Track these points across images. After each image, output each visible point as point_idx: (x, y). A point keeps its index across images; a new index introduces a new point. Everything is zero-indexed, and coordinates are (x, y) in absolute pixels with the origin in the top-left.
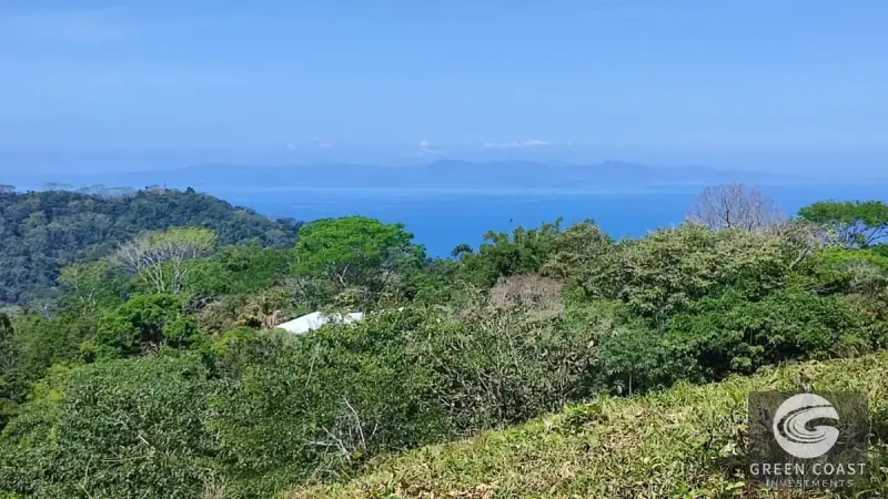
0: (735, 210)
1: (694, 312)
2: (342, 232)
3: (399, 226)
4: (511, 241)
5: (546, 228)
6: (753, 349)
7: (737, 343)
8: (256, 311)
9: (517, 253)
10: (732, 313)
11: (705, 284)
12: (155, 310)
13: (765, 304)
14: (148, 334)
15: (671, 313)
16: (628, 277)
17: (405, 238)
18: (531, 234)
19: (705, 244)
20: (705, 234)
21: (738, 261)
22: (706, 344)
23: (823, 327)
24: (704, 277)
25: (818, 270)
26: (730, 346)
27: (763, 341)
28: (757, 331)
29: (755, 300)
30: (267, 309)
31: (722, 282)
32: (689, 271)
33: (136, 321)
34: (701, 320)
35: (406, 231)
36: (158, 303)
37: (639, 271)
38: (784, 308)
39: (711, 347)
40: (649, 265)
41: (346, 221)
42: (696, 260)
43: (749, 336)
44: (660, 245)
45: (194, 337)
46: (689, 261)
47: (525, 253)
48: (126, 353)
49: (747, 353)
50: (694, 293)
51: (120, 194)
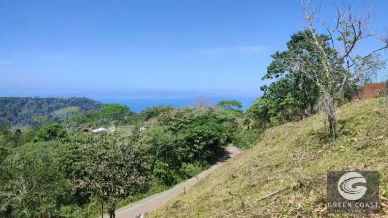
0: (202, 102)
1: (186, 128)
2: (111, 107)
3: (126, 106)
4: (152, 109)
5: (160, 106)
6: (200, 138)
7: (196, 136)
8: (87, 127)
9: (153, 112)
10: (195, 129)
11: (189, 121)
12: (54, 128)
13: (203, 126)
14: (53, 134)
15: (179, 129)
16: (171, 120)
17: (128, 109)
18: (157, 108)
19: (190, 111)
20: (189, 109)
21: (197, 115)
22: (188, 137)
23: (217, 132)
24: (189, 119)
25: (217, 117)
26: (194, 137)
27: (202, 136)
28: (201, 133)
29: (201, 125)
30: (90, 126)
31: (194, 121)
32: (185, 118)
33: (49, 131)
34: (187, 131)
35: (128, 107)
36: (55, 126)
37: (173, 118)
38: (208, 127)
39: (190, 137)
40: (176, 116)
41: (112, 105)
42: (187, 115)
43: (199, 134)
44: (178, 111)
45: (65, 135)
46: (185, 115)
47: (155, 112)
48: (47, 139)
49: (198, 139)
50: (187, 123)
51: (67, 98)
